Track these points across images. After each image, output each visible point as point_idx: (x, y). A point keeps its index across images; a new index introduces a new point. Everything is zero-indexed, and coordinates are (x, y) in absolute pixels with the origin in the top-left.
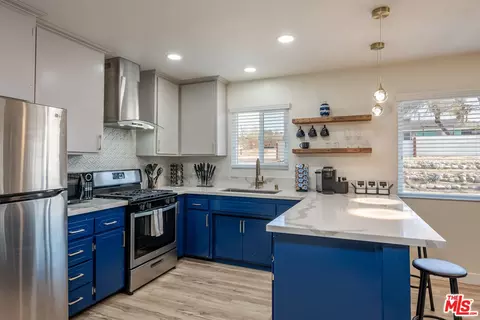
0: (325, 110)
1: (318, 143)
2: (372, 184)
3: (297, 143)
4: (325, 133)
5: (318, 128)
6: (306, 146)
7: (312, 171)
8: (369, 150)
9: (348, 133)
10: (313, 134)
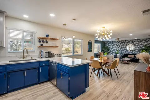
0: (47, 36)
1: (45, 44)
2: (58, 54)
3: (39, 44)
4: (47, 42)
5: (45, 40)
6: (42, 45)
7: (44, 52)
8: (58, 47)
9: (53, 43)
10: (43, 42)
